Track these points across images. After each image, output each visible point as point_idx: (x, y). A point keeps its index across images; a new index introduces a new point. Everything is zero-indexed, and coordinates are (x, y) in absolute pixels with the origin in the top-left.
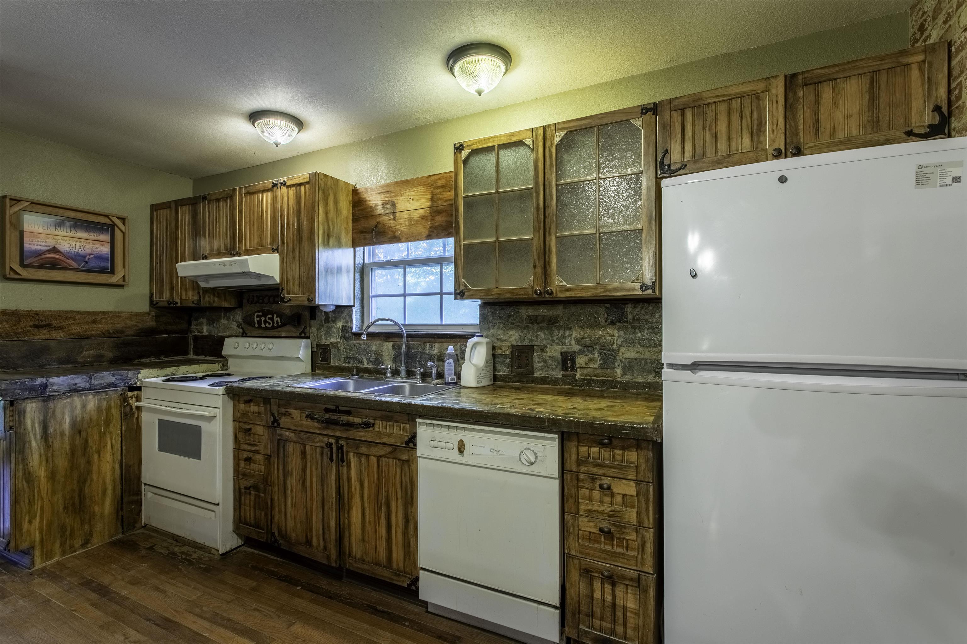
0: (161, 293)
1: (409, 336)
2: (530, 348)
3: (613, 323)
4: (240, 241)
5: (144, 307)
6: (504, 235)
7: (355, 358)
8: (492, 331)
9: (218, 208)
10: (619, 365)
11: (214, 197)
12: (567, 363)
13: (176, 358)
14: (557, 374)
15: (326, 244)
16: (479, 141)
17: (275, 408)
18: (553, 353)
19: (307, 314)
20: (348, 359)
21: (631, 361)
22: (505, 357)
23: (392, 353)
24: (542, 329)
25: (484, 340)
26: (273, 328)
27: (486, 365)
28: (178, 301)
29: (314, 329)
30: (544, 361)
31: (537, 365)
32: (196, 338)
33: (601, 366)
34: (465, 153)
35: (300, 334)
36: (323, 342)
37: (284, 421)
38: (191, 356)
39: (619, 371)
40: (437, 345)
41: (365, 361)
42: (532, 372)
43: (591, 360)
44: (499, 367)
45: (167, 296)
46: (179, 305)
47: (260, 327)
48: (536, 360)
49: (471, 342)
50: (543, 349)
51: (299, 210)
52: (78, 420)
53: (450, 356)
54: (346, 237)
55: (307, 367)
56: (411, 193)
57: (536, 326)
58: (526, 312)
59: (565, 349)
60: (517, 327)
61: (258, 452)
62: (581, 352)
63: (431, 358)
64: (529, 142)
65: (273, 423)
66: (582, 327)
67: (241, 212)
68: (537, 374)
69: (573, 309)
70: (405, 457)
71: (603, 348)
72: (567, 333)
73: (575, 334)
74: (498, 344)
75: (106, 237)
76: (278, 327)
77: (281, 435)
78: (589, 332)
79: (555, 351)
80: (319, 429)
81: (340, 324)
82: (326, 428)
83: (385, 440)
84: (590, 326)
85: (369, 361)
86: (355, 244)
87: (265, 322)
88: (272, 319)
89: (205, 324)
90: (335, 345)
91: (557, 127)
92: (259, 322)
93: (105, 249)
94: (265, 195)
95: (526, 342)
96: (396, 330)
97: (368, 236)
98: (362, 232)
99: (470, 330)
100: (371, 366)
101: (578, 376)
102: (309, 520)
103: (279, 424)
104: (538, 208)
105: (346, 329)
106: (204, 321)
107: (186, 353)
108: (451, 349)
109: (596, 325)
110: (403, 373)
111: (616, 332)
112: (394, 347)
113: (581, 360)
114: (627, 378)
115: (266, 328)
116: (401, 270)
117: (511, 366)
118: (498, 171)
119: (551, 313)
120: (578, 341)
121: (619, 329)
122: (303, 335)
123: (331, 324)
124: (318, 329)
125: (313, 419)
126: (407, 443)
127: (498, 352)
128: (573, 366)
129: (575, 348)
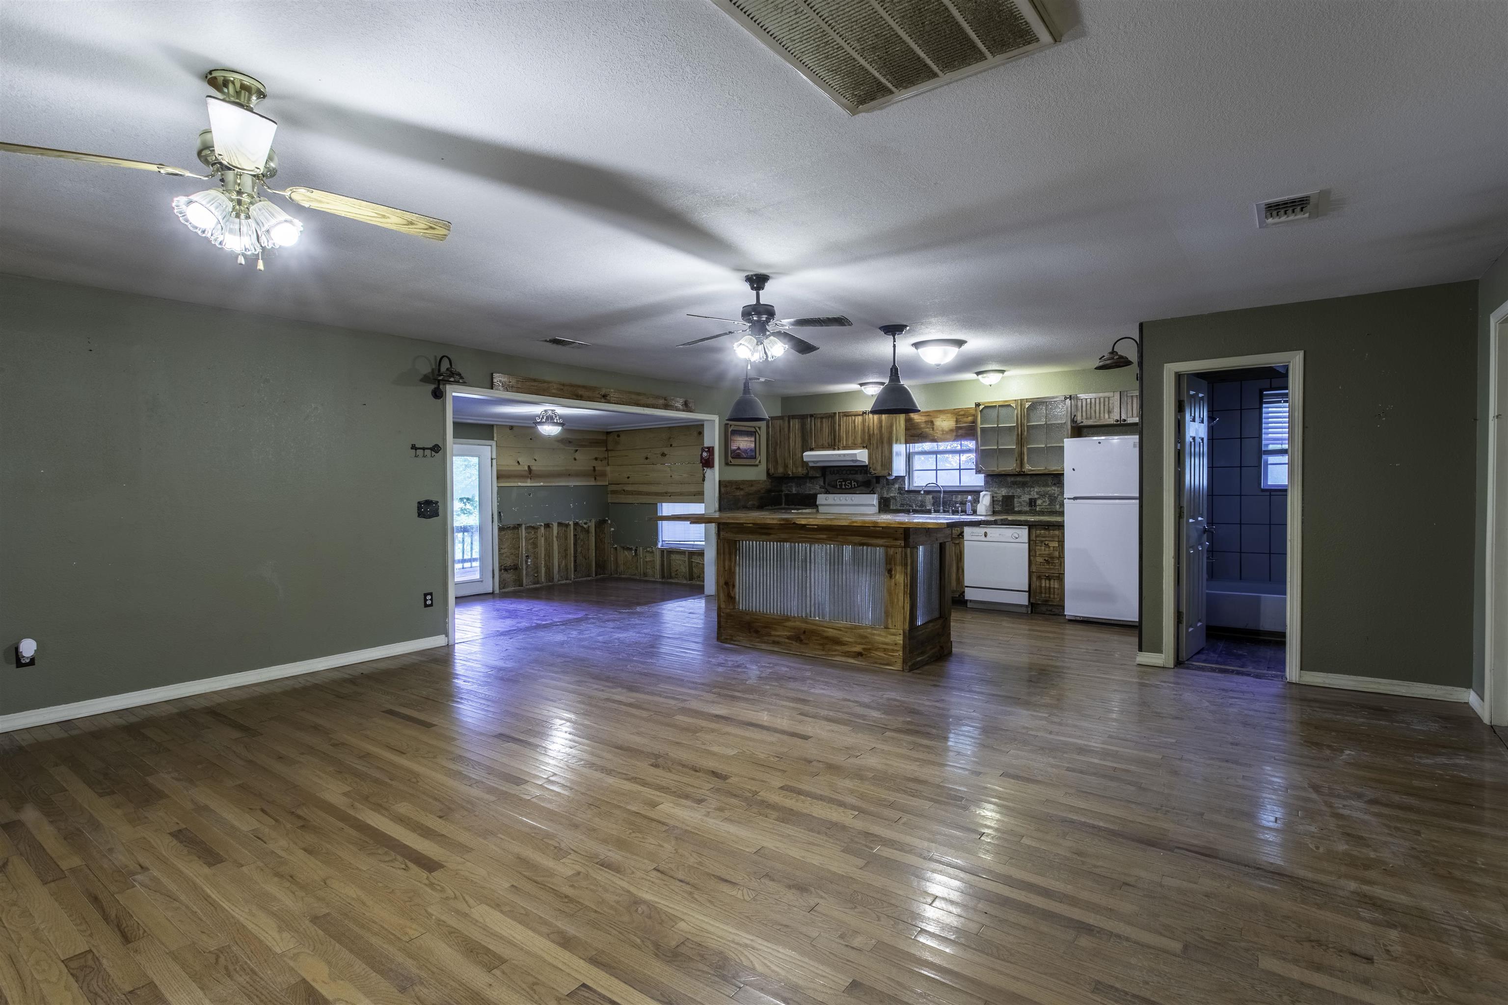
0: (776, 468)
1: (944, 492)
2: (1013, 497)
3: (1055, 484)
4: (839, 441)
5: (763, 477)
6: (1002, 445)
7: (907, 504)
8: (993, 489)
9: (821, 422)
10: (1058, 504)
11: (819, 416)
12: (1032, 504)
14: (1027, 509)
15: (896, 443)
16: (989, 402)
18: (1025, 499)
19: (874, 480)
20: (902, 505)
22: (999, 501)
23: (932, 501)
24: (1019, 488)
25: (989, 493)
26: (851, 488)
27: (990, 505)
29: (879, 489)
30: (1020, 503)
31: (1016, 505)
32: (787, 495)
33: (1049, 505)
34: (982, 407)
35: (870, 492)
36: (885, 495)
38: (783, 506)
39: (1057, 507)
40: (961, 496)
41: (914, 506)
42: (1014, 508)
43: (1044, 502)
44: (995, 506)
45: (781, 470)
47: (841, 488)
48: (1016, 502)
49: (982, 494)
50: (1019, 497)
51: (881, 427)
53: (970, 501)
54: (903, 440)
55: (876, 509)
56: (943, 417)
57: (1015, 487)
58: (1010, 479)
59: (1031, 497)
60: (1006, 487)
62: (1039, 498)
63: (956, 503)
64: (1014, 405)
66: (1040, 486)
67: (839, 425)
68: (1016, 509)
69: (1035, 478)
71: (1050, 496)
72: (1032, 489)
73: (1036, 490)
74: (995, 495)
75: (753, 439)
76: (855, 487)
78: (1043, 489)
79: (1026, 498)
81: (897, 486)
84: (1043, 486)
85: (917, 506)
86: (906, 442)
87: (845, 485)
88: (851, 483)
90: (894, 498)
91: (1027, 400)
92: (841, 485)
93: (753, 445)
94: (857, 418)
95: (1010, 494)
96: (938, 489)
97: (916, 438)
98: (912, 436)
99: (978, 489)
100: (918, 508)
101: (1037, 509)
104: (1018, 434)
105: (901, 489)
106: (793, 485)
107: (781, 505)
108: (970, 497)
109: (1047, 485)
110: (941, 511)
111: (1056, 489)
112: (933, 498)
113: (1039, 502)
115: (846, 489)
116: (934, 457)
117: (1002, 505)
118: (998, 416)
119: (1023, 480)
120: (1038, 493)
121: (1058, 487)
122: (872, 492)
123: (890, 486)
124: (881, 489)
126: (960, 538)
127: (995, 499)
128: (1035, 506)
129: (1036, 496)
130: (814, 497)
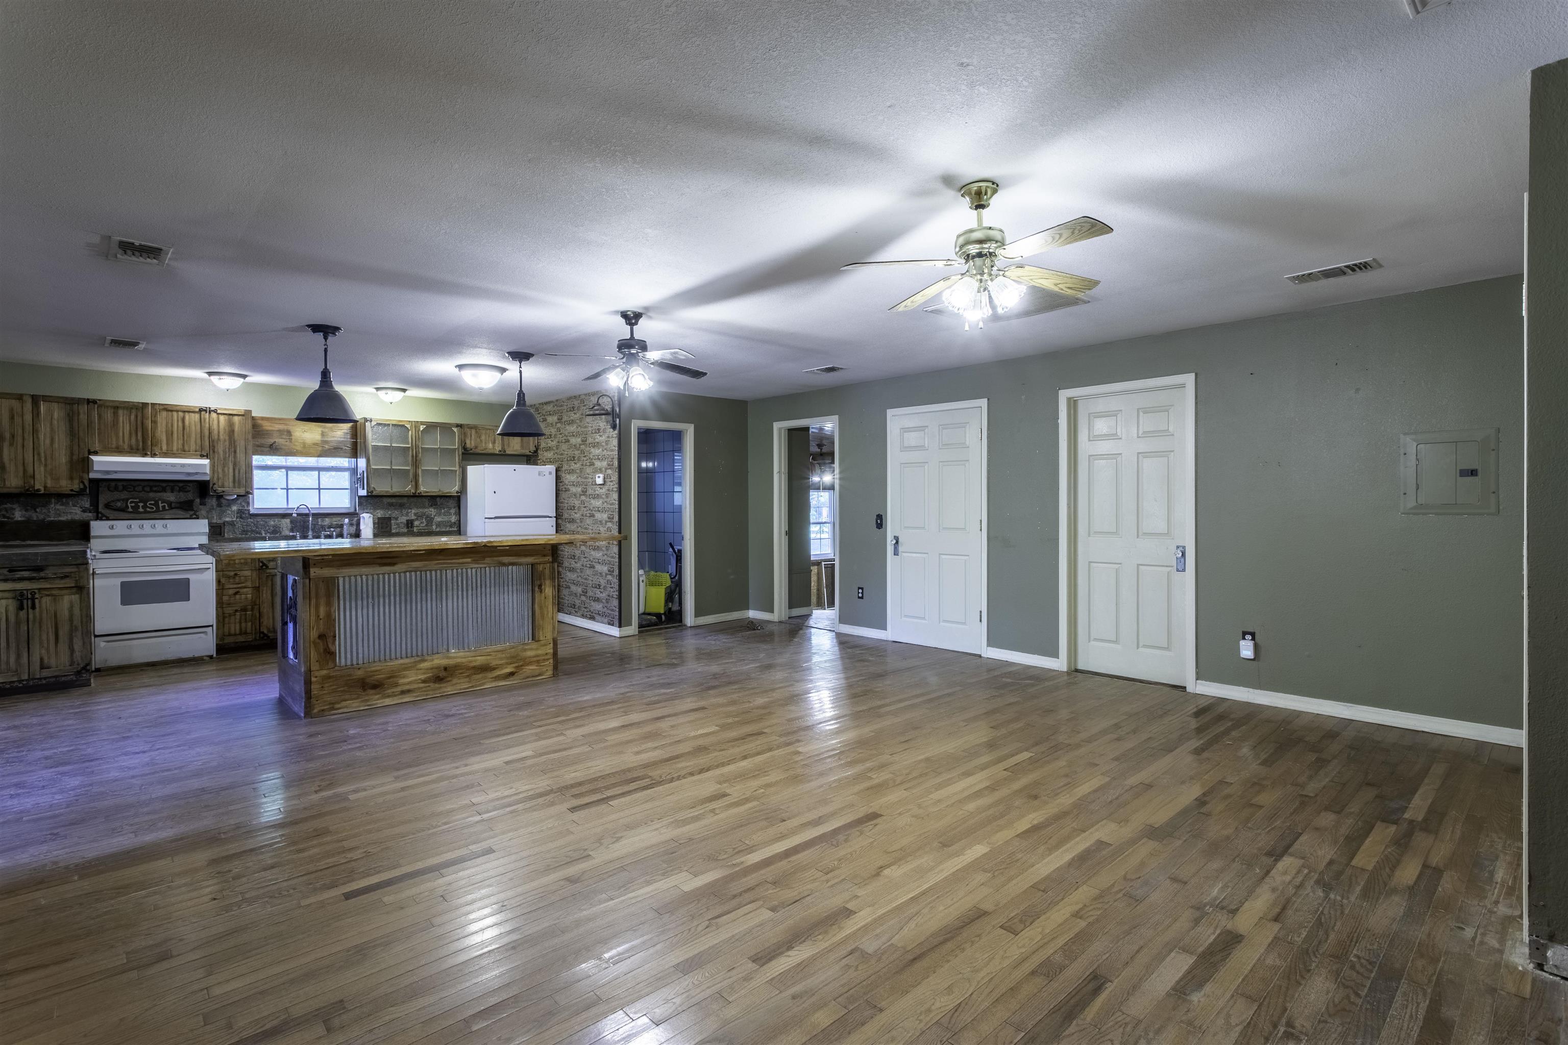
2: (389, 519)
3: (431, 506)
4: (153, 445)
6: (395, 466)
7: (252, 531)
8: (370, 512)
9: (114, 413)
10: (434, 524)
11: (108, 404)
12: (409, 525)
14: (405, 530)
18: (402, 521)
19: (198, 500)
20: (245, 531)
21: (439, 522)
22: (380, 522)
23: (289, 525)
24: (394, 510)
25: (367, 515)
26: (158, 511)
27: (373, 527)
29: (204, 512)
30: (397, 524)
31: (393, 527)
33: (426, 525)
36: (215, 520)
39: (434, 527)
40: (327, 519)
41: (263, 532)
42: (391, 530)
47: (135, 511)
48: (393, 524)
49: (357, 516)
50: (396, 519)
53: (349, 524)
56: (304, 427)
57: (392, 508)
58: (386, 500)
59: (408, 519)
62: (417, 519)
63: (325, 526)
64: (408, 426)
66: (417, 508)
67: (155, 423)
68: (393, 531)
69: (413, 500)
71: (427, 517)
72: (409, 511)
73: (412, 512)
74: (372, 515)
76: (164, 510)
78: (421, 510)
79: (403, 519)
81: (237, 508)
84: (422, 507)
85: (267, 532)
88: (156, 505)
91: (422, 423)
92: (135, 507)
95: (387, 516)
97: (265, 449)
99: (354, 511)
101: (415, 531)
104: (413, 456)
105: (243, 511)
108: (347, 520)
109: (424, 507)
111: (433, 510)
112: (292, 522)
113: (416, 523)
114: (438, 530)
115: (146, 512)
116: (285, 472)
117: (379, 528)
119: (398, 501)
120: (415, 514)
121: (434, 508)
122: (196, 516)
124: (208, 512)
128: (412, 526)
129: (413, 517)
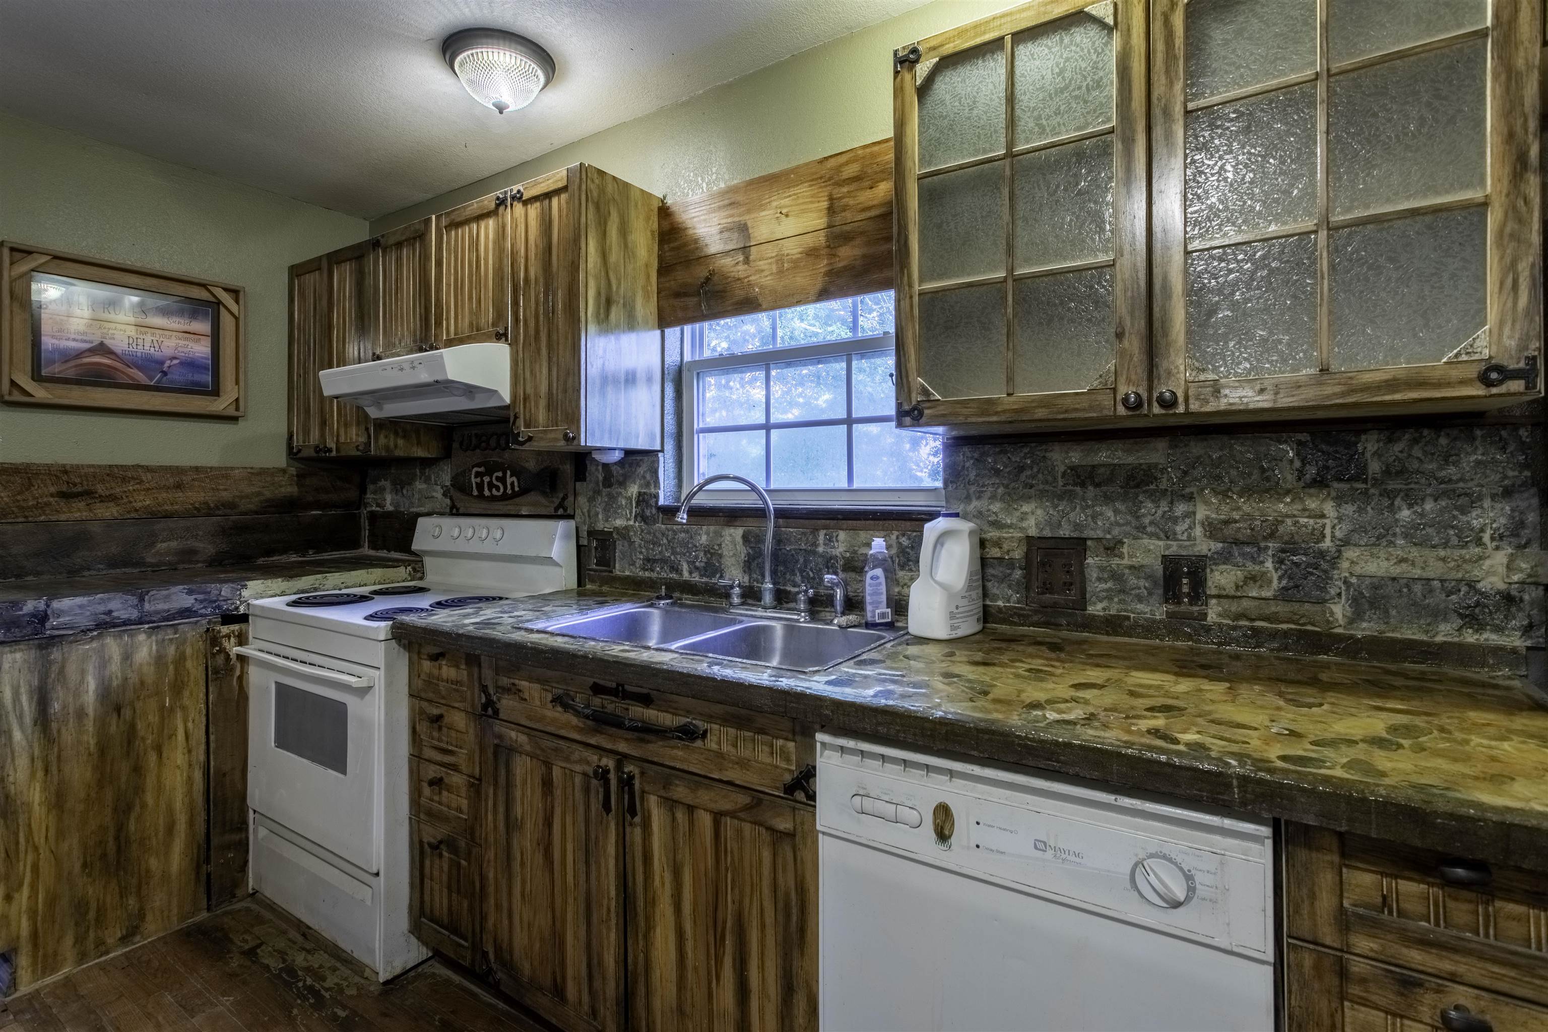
0: (306, 432)
1: (783, 514)
2: (1078, 546)
3: (1320, 483)
4: (439, 324)
5: (279, 459)
6: (1028, 261)
7: (664, 561)
8: (975, 504)
9: (399, 260)
10: (1339, 595)
11: (392, 240)
12: (1181, 585)
13: (336, 555)
14: (1153, 610)
15: (604, 320)
16: (961, 32)
17: (488, 674)
18: (1140, 559)
19: (568, 468)
20: (650, 562)
21: (1378, 584)
22: (1011, 564)
23: (742, 551)
24: (1108, 499)
25: (965, 526)
26: (505, 497)
27: (970, 588)
28: (334, 446)
29: (582, 500)
30: (1116, 576)
31: (1096, 586)
32: (373, 516)
33: (1284, 595)
34: (923, 69)
35: (556, 509)
36: (600, 526)
37: (507, 704)
38: (366, 550)
39: (1339, 611)
40: (842, 535)
41: (685, 567)
42: (1082, 603)
43: (1252, 578)
44: (994, 588)
45: (314, 437)
46: (334, 454)
47: (481, 496)
48: (1092, 574)
49: (932, 529)
50: (1112, 548)
51: (549, 248)
52: (115, 683)
53: (879, 562)
54: (646, 308)
55: (566, 577)
56: (782, 201)
57: (1091, 491)
58: (1064, 458)
59: (1174, 548)
60: (1042, 495)
61: (454, 768)
62: (1224, 558)
63: (829, 564)
64: (1103, 9)
65: (485, 707)
66: (1225, 495)
67: (439, 263)
68: (1096, 609)
69: (1196, 449)
70: (784, 824)
71: (1290, 547)
72: (1181, 508)
73: (1202, 512)
74: (992, 534)
75: (203, 326)
76: (515, 495)
77: (500, 737)
78: (1247, 506)
79: (1146, 552)
80: (580, 730)
81: (633, 490)
82: (596, 731)
83: (733, 774)
84: (1247, 492)
85: (693, 569)
86: (664, 322)
87: (491, 486)
88: (503, 480)
89: (388, 490)
90: (624, 533)
92: (480, 487)
93: (201, 349)
94: (483, 224)
95: (1065, 531)
96: (750, 501)
97: (691, 301)
98: (677, 295)
99: (918, 503)
100: (696, 578)
101: (1212, 617)
102: (558, 940)
103: (496, 712)
105: (645, 500)
106: (386, 484)
107: (356, 545)
108: (878, 545)
109: (1266, 488)
110: (768, 598)
111: (1329, 508)
112: (745, 538)
113: (1222, 578)
114: (1365, 629)
115: (493, 498)
116: (761, 374)
117: (1026, 586)
118: (1011, 99)
119: (1130, 459)
120: (1212, 530)
121: (1339, 500)
122: (561, 513)
123: (615, 490)
124: (591, 500)
125: (566, 707)
126: (790, 789)
127: (995, 552)
128: (1198, 592)
129: (1204, 546)
130: (407, 525)
